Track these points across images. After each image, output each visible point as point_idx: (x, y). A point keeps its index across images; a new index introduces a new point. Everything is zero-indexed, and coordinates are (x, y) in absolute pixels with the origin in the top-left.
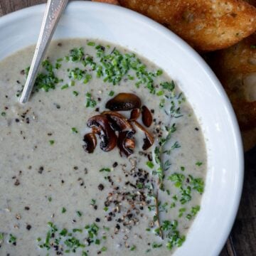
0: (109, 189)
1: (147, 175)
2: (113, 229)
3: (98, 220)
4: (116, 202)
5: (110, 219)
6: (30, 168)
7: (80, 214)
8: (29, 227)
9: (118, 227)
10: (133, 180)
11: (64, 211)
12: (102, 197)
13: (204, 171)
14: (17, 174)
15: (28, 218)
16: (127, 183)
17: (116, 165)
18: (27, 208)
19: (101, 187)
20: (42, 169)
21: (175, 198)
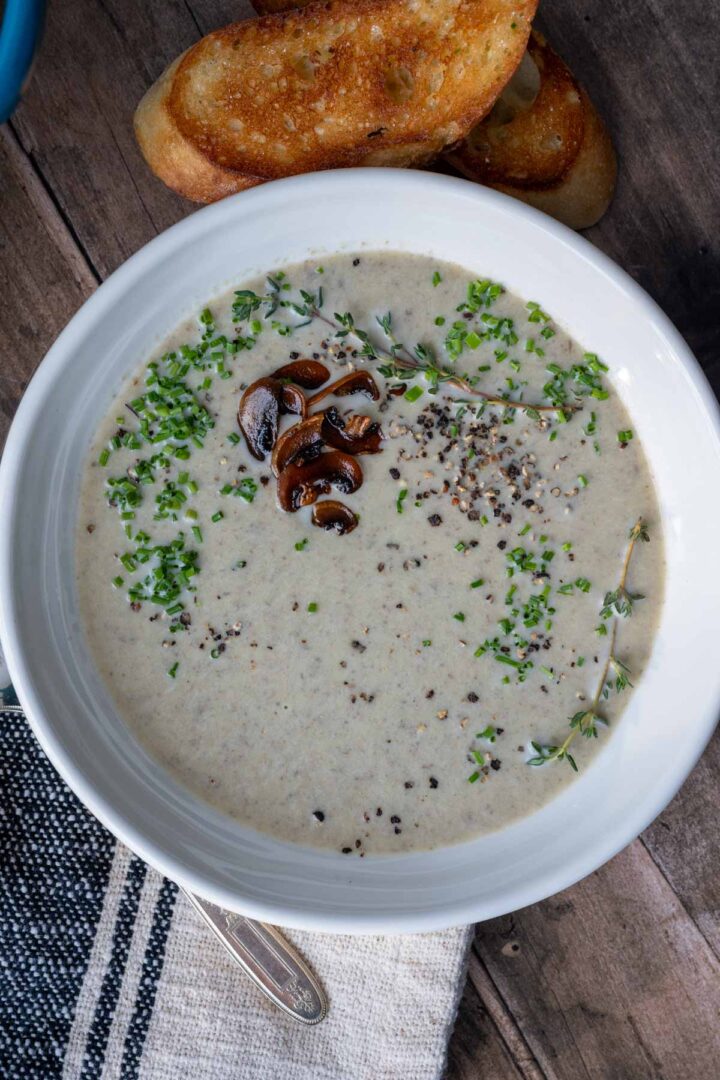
0: (443, 505)
1: (433, 408)
2: (530, 515)
3: (502, 545)
4: (477, 494)
5: (508, 518)
6: (343, 664)
7: (477, 584)
8: (473, 698)
9: (529, 503)
10: (439, 442)
11: (461, 617)
12: (458, 524)
13: (456, 273)
14: (347, 692)
15: (452, 697)
16: (442, 459)
17: (395, 473)
18: (431, 694)
19: (435, 520)
20: (356, 644)
21: (500, 356)
